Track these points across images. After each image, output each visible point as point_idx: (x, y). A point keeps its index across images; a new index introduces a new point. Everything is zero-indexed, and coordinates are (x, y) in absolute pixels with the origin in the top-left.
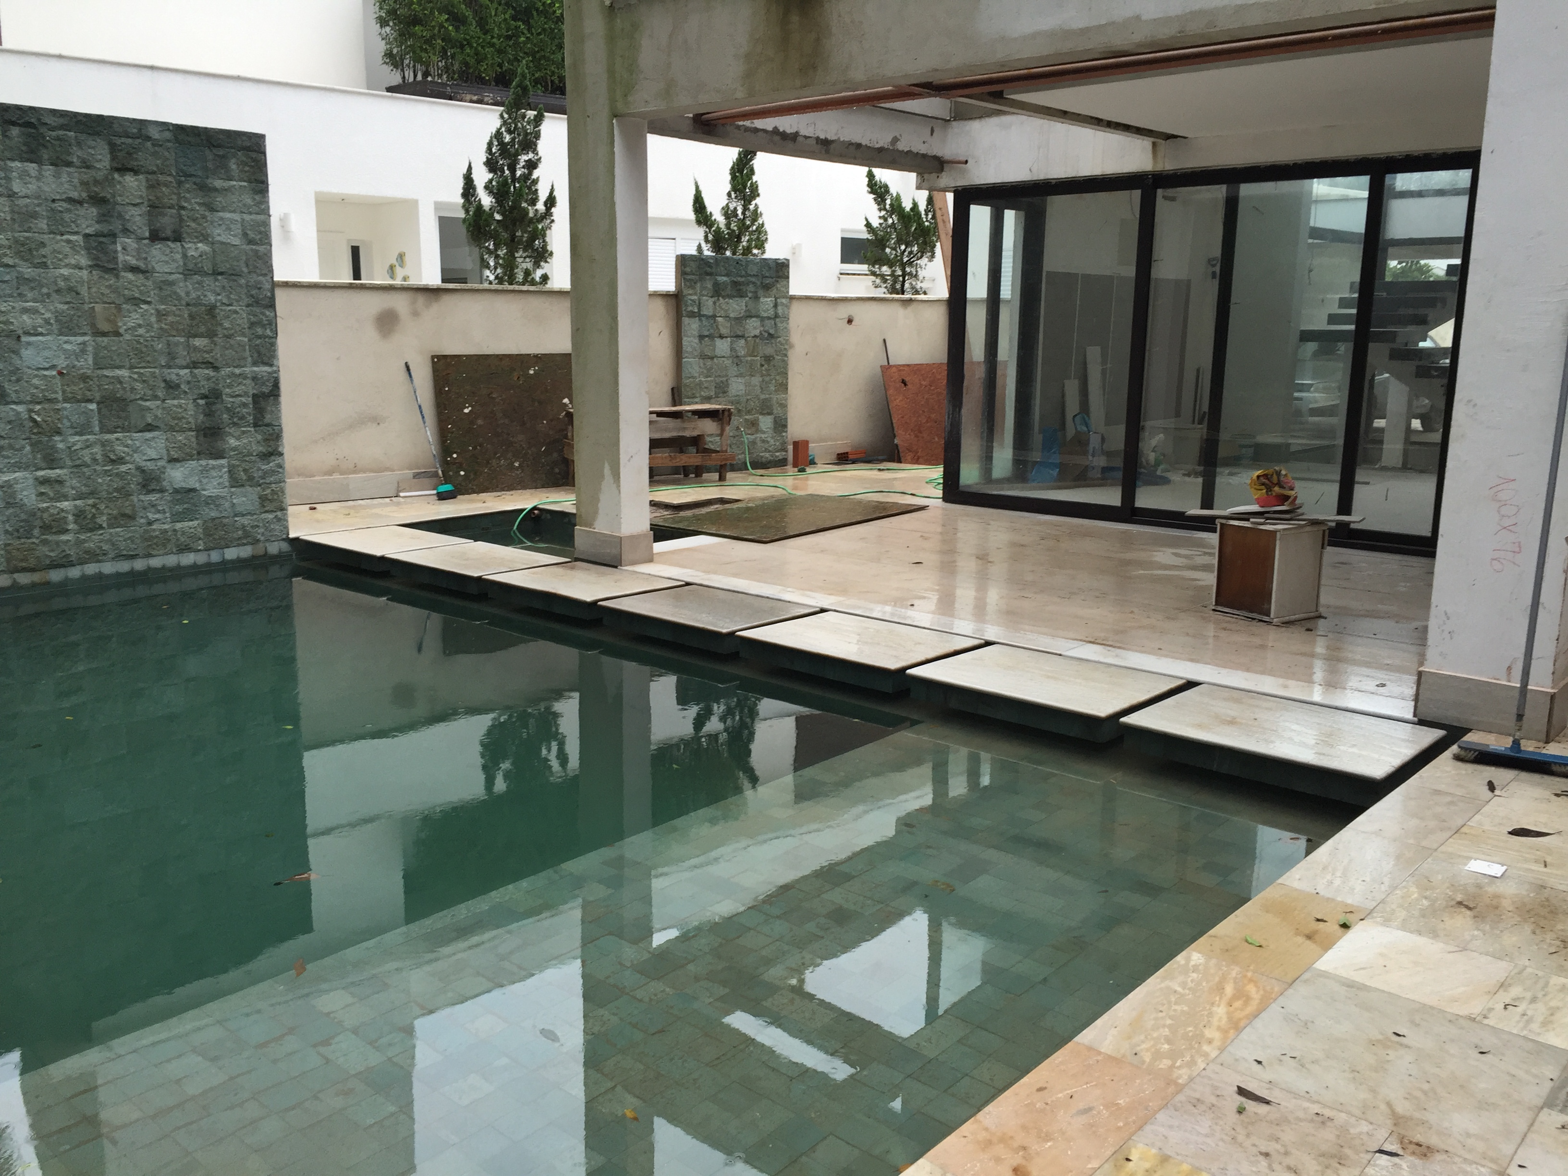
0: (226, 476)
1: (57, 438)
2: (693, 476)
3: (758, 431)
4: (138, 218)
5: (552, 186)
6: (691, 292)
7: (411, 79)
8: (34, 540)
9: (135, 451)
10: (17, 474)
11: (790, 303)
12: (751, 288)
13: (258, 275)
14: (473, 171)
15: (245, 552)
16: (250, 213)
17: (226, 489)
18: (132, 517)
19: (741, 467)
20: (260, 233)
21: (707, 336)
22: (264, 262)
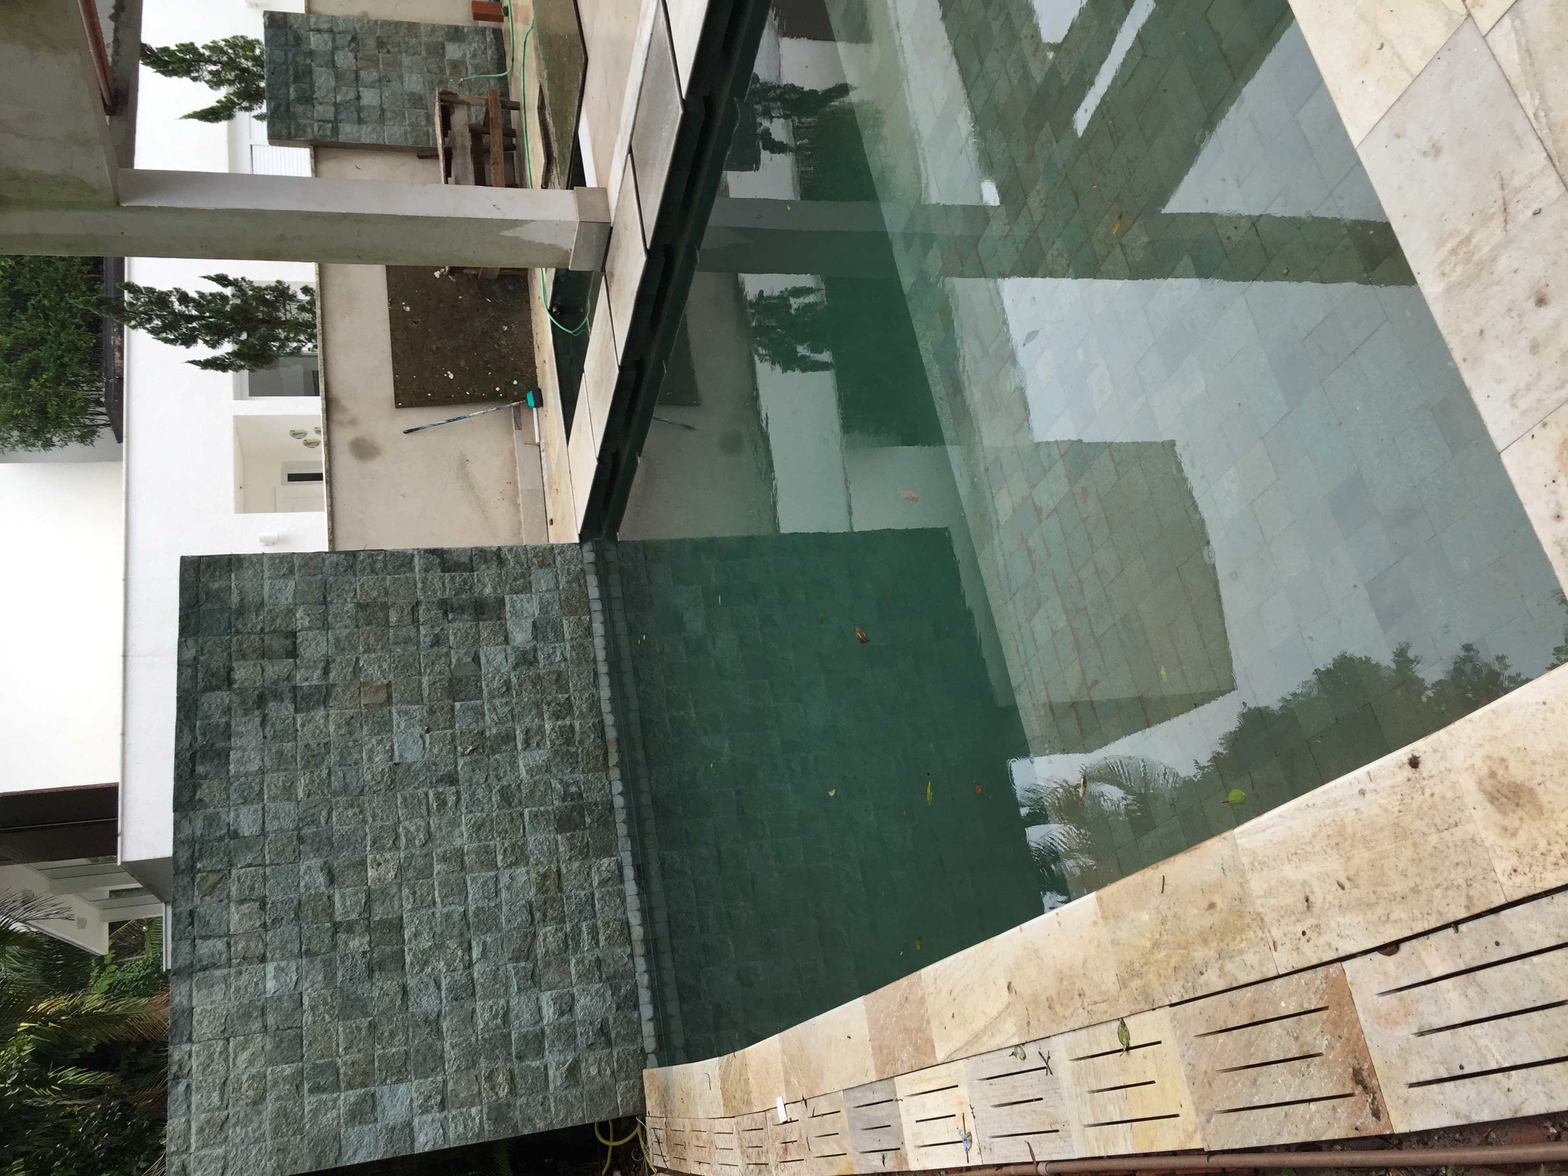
0: (521, 596)
1: (488, 733)
2: (514, 140)
3: (462, 62)
4: (276, 668)
5: (205, 277)
6: (309, 130)
7: (106, 418)
8: (580, 751)
9: (499, 671)
10: (521, 764)
11: (315, 13)
12: (299, 59)
13: (324, 565)
14: (197, 359)
15: (592, 581)
16: (263, 571)
17: (533, 596)
18: (559, 674)
19: (504, 82)
20: (281, 562)
21: (359, 114)
22: (310, 560)
